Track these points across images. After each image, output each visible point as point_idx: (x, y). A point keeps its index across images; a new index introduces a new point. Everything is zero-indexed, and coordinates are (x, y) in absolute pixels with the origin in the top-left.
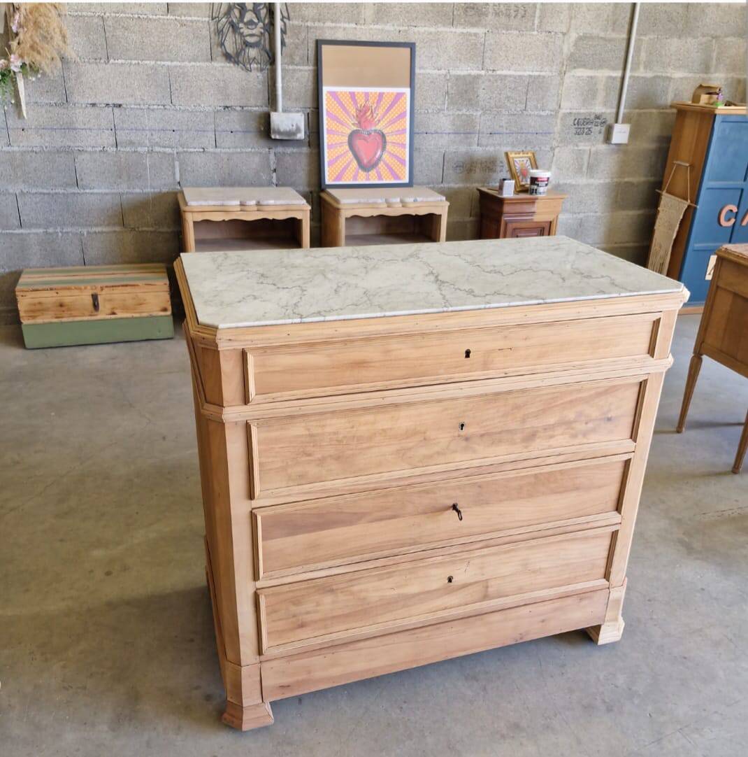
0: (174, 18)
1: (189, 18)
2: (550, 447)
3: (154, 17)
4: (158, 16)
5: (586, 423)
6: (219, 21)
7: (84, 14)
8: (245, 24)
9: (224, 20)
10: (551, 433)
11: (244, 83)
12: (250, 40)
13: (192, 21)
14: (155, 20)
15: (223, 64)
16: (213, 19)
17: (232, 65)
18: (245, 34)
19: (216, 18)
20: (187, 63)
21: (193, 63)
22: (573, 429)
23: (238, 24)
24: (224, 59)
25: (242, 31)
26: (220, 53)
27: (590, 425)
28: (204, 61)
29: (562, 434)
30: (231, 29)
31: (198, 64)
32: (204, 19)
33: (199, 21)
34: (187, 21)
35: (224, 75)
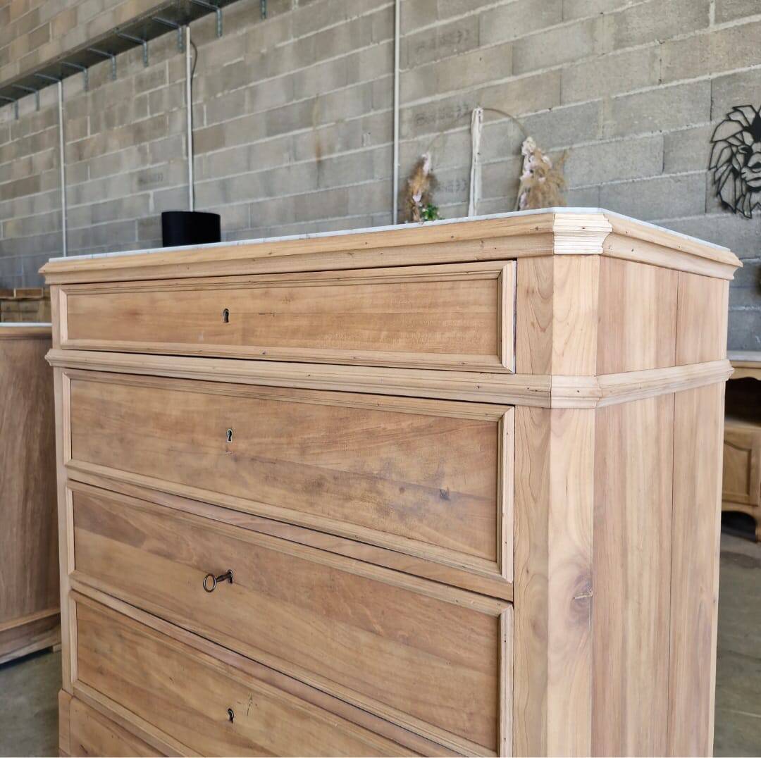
0: (668, 176)
1: (685, 173)
2: (346, 519)
3: (648, 178)
4: (652, 178)
5: (402, 490)
6: (717, 169)
7: (584, 187)
8: (751, 168)
9: (724, 168)
10: (345, 490)
11: (743, 232)
12: (753, 184)
13: (687, 176)
14: (649, 181)
15: (718, 215)
16: (710, 169)
17: (729, 214)
18: (747, 179)
19: (713, 168)
20: (678, 219)
21: (684, 218)
22: (379, 493)
23: (741, 169)
24: (720, 209)
25: (743, 176)
26: (717, 204)
27: (410, 497)
28: (697, 214)
29: (363, 499)
30: (731, 176)
31: (690, 218)
32: (701, 171)
33: (695, 174)
34: (682, 176)
35: (718, 227)
